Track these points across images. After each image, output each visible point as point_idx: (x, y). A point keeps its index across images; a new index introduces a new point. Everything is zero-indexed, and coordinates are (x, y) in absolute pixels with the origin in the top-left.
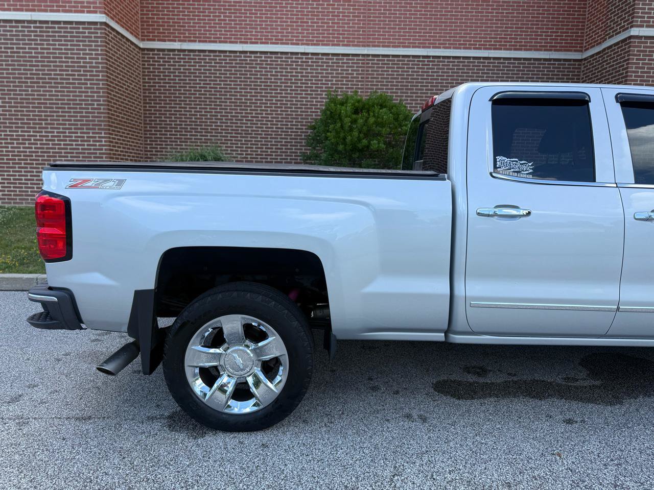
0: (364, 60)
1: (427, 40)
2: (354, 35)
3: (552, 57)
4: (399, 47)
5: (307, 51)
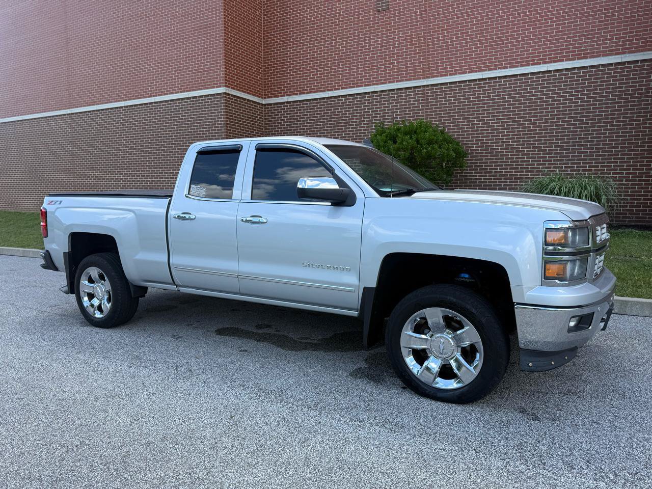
0: (424, 90)
1: (483, 64)
2: (416, 69)
4: (456, 74)
5: (376, 90)
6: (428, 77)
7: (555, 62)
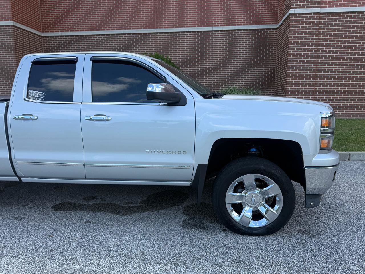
0: (155, 36)
1: (189, 23)
2: (149, 22)
3: (259, 28)
4: (173, 27)
5: (125, 33)
6: (157, 28)
7: (226, 25)
